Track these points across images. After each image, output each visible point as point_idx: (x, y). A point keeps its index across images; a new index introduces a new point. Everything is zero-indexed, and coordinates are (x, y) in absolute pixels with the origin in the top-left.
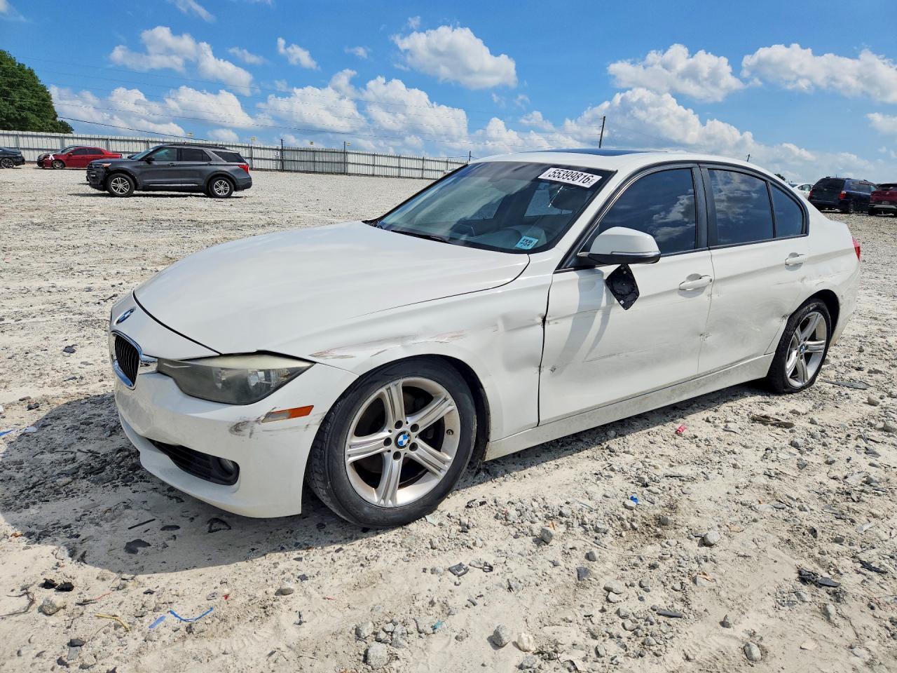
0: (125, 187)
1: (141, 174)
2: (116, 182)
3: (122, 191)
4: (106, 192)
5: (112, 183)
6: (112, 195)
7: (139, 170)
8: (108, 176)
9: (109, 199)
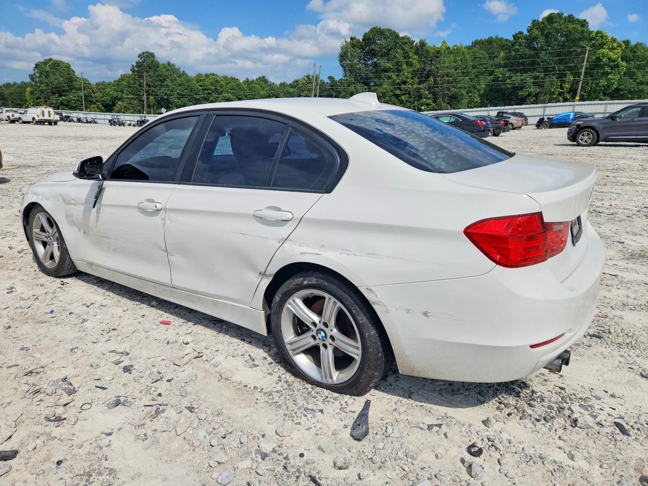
0: (589, 139)
1: (605, 128)
2: (583, 135)
3: (586, 142)
4: (575, 143)
5: (580, 136)
6: (579, 145)
7: (603, 126)
8: (578, 131)
9: (576, 147)
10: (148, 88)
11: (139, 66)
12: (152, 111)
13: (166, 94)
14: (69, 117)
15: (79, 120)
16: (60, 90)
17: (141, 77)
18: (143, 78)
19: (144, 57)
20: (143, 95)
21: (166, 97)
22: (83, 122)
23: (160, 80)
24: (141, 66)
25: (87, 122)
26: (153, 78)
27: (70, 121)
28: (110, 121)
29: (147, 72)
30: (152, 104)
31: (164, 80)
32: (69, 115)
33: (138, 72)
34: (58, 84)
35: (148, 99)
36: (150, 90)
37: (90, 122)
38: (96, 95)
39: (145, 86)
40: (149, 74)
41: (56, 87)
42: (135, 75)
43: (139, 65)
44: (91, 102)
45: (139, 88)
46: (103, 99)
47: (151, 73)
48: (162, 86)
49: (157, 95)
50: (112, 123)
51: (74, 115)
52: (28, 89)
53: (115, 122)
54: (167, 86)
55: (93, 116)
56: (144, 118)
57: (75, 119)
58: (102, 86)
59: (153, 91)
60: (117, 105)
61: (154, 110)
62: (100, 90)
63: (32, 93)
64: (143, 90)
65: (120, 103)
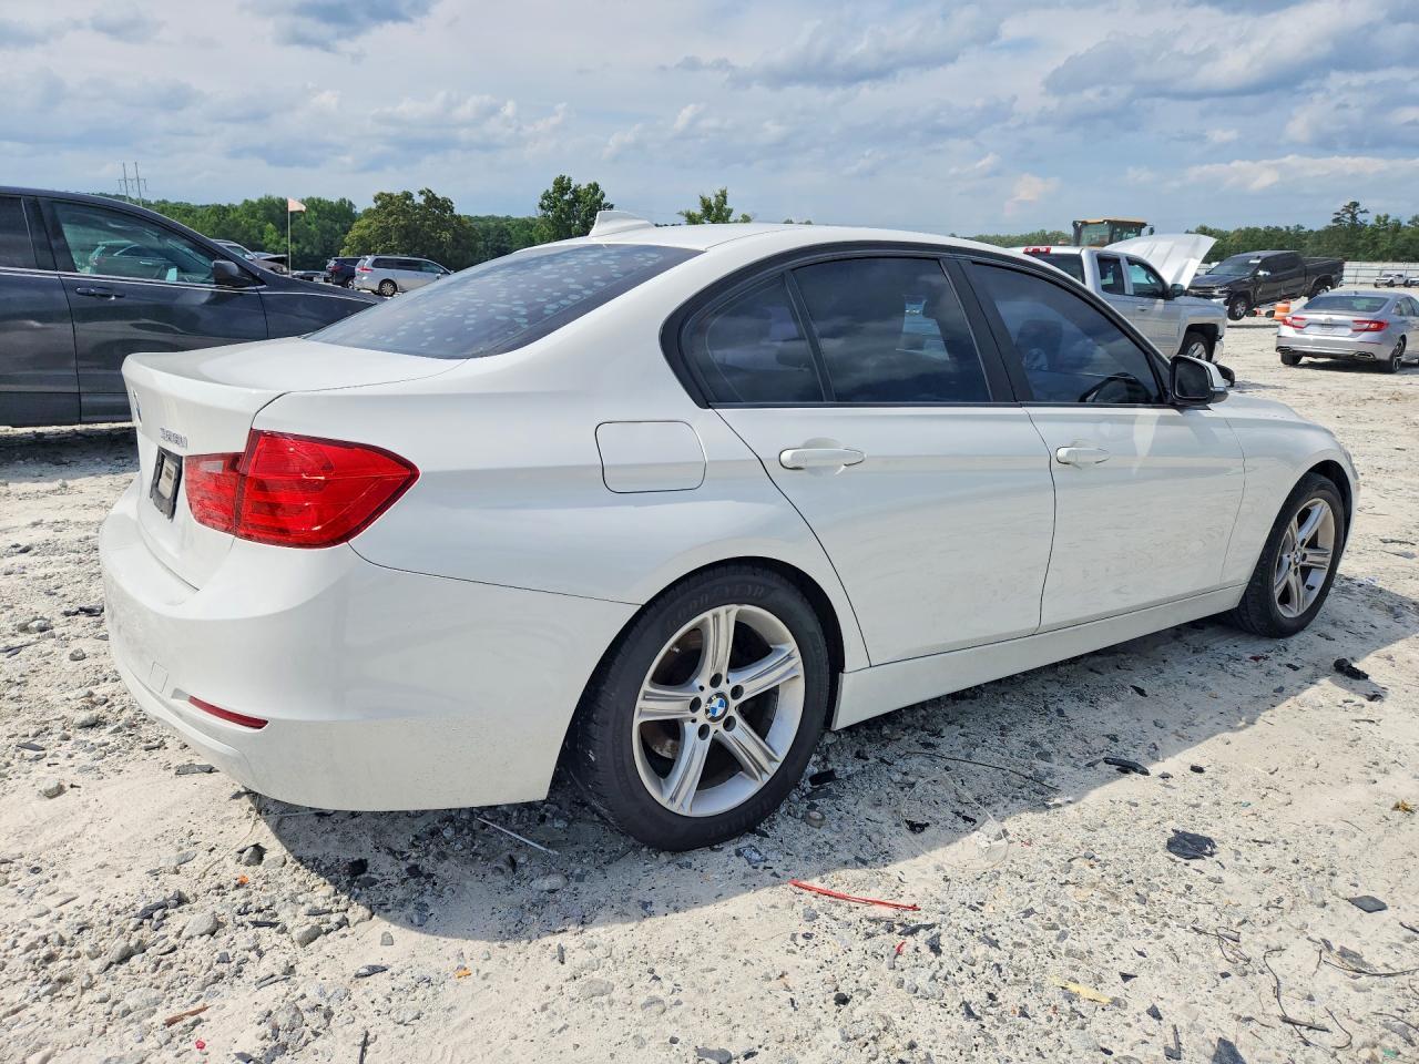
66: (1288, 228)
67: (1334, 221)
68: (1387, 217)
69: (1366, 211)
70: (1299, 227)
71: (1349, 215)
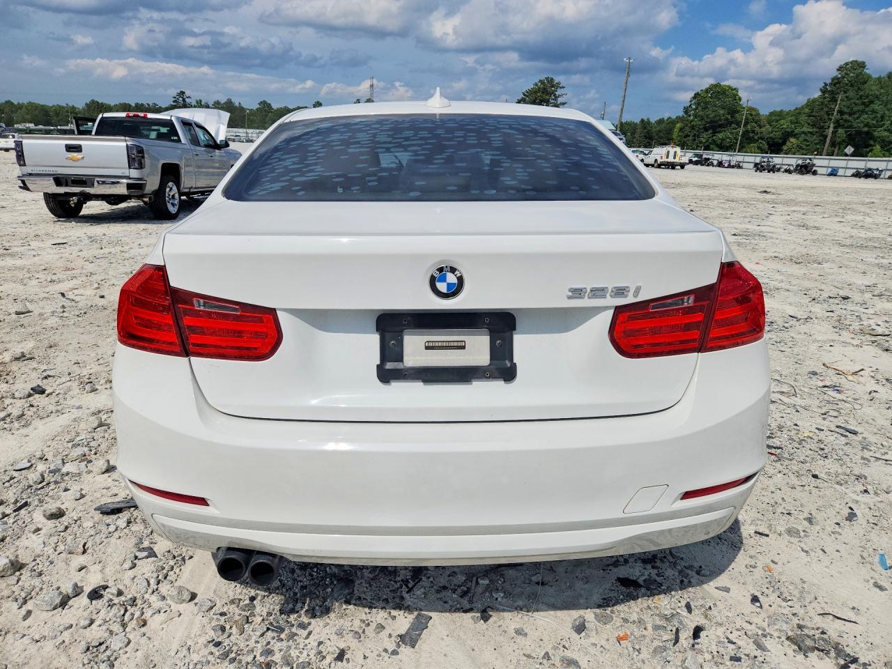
10: (839, 117)
11: (835, 84)
12: (836, 152)
13: (867, 125)
14: (709, 159)
15: (720, 164)
16: (715, 124)
17: (834, 100)
18: (836, 101)
19: (846, 69)
20: (829, 127)
21: (866, 129)
22: (724, 167)
23: (863, 104)
24: (839, 83)
25: (730, 166)
26: (852, 101)
27: (708, 165)
28: (756, 165)
29: (845, 92)
30: (839, 140)
31: (871, 102)
32: (710, 157)
33: (832, 92)
34: (716, 116)
35: (834, 133)
36: (842, 119)
37: (733, 167)
38: (763, 129)
39: (835, 113)
40: (847, 94)
41: (712, 122)
42: (825, 98)
43: (836, 82)
44: (751, 140)
45: (826, 117)
46: (771, 135)
47: (851, 94)
48: (863, 112)
49: (851, 126)
50: (759, 167)
51: (717, 156)
52: (678, 125)
53: (762, 166)
54: (874, 111)
55: (740, 158)
56: (808, 161)
57: (715, 163)
58: (777, 116)
59: (846, 121)
60: (788, 144)
61: (839, 150)
62: (770, 123)
63: (681, 130)
64: (831, 119)
65: (792, 140)
66: (148, 105)
67: (174, 102)
68: (201, 101)
69: (189, 97)
70: (156, 105)
71: (181, 99)
